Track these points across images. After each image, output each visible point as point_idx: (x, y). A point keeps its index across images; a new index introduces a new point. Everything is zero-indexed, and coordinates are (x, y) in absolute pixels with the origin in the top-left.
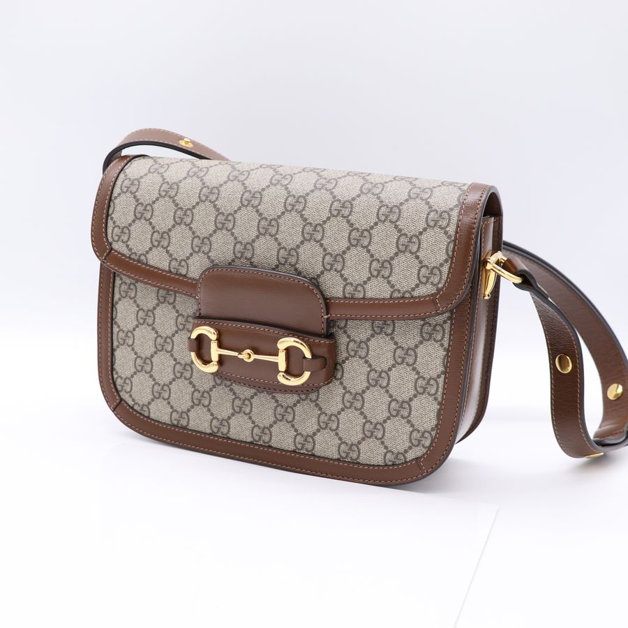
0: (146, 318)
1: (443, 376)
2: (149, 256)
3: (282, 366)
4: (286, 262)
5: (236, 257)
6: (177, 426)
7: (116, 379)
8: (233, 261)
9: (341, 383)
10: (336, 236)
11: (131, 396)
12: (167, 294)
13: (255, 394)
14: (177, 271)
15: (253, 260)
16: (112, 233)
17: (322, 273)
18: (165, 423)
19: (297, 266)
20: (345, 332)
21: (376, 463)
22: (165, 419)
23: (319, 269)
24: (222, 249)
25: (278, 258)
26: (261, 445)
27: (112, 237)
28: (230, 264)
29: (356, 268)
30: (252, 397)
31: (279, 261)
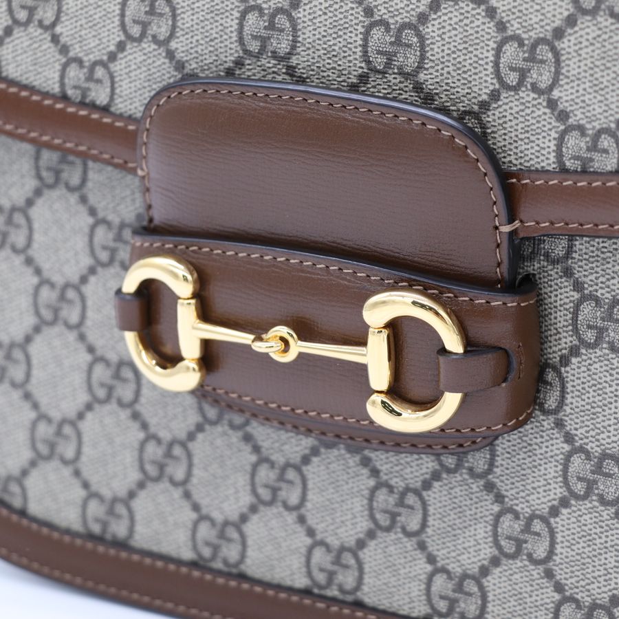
3: (380, 376)
4: (388, 64)
5: (246, 51)
6: (99, 539)
8: (239, 63)
9: (559, 424)
12: (63, 160)
13: (315, 452)
14: (84, 96)
15: (294, 61)
17: (495, 96)
18: (67, 530)
19: (422, 77)
20: (568, 273)
22: (69, 517)
23: (484, 84)
24: (208, 29)
25: (365, 52)
26: (334, 599)
28: (230, 73)
29: (595, 80)
30: (306, 460)
31: (368, 62)
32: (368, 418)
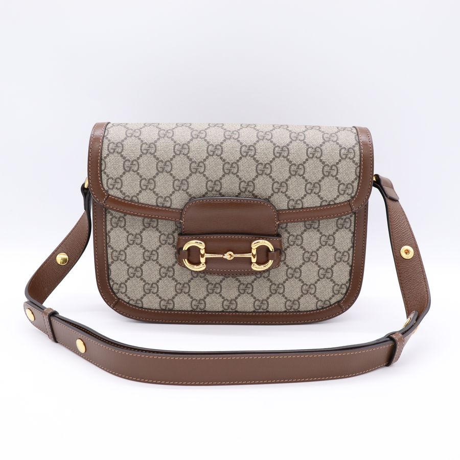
0: (135, 240)
1: (352, 249)
2: (140, 197)
3: (254, 260)
4: (246, 190)
5: (208, 190)
6: (165, 310)
7: (113, 284)
8: (206, 193)
9: (285, 263)
10: (280, 170)
11: (126, 295)
12: (151, 221)
13: (224, 279)
14: (163, 205)
15: (221, 191)
16: (107, 183)
17: (272, 195)
18: (156, 310)
19: (254, 192)
20: (286, 230)
21: (310, 309)
23: (269, 192)
24: (198, 186)
25: (240, 188)
26: (230, 312)
27: (107, 186)
28: (204, 196)
29: (296, 189)
30: (221, 282)
31: (240, 190)
32: (252, 269)
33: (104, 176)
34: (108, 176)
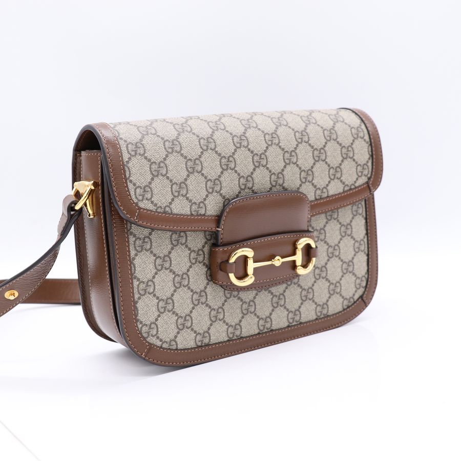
0: (163, 264)
1: (366, 236)
2: (173, 206)
4: (276, 184)
5: (241, 189)
6: (201, 346)
7: (142, 328)
8: (240, 192)
10: (305, 157)
11: (158, 338)
13: (257, 294)
14: (197, 213)
15: (254, 188)
17: (301, 185)
19: (284, 185)
22: (192, 344)
23: (298, 183)
24: (230, 185)
25: (271, 182)
27: (136, 198)
28: (237, 196)
29: (321, 176)
30: (255, 298)
31: (271, 184)
32: (297, 273)
33: (130, 186)
34: (134, 185)
